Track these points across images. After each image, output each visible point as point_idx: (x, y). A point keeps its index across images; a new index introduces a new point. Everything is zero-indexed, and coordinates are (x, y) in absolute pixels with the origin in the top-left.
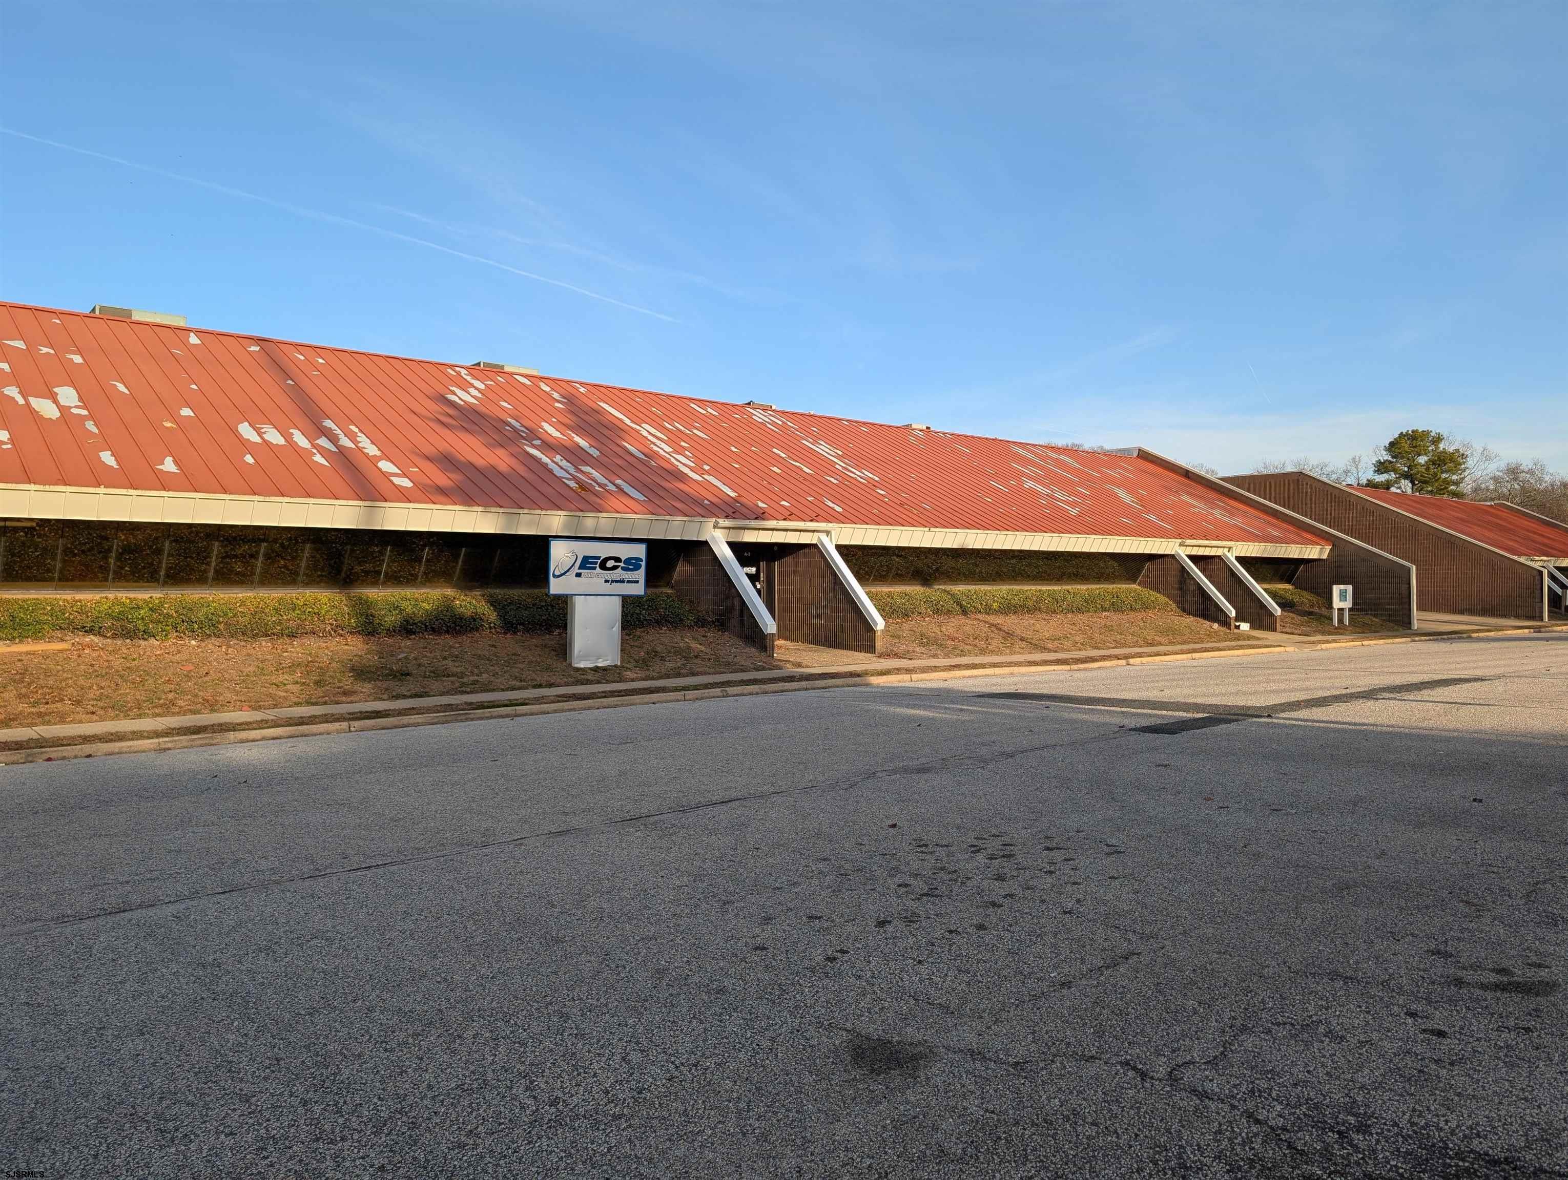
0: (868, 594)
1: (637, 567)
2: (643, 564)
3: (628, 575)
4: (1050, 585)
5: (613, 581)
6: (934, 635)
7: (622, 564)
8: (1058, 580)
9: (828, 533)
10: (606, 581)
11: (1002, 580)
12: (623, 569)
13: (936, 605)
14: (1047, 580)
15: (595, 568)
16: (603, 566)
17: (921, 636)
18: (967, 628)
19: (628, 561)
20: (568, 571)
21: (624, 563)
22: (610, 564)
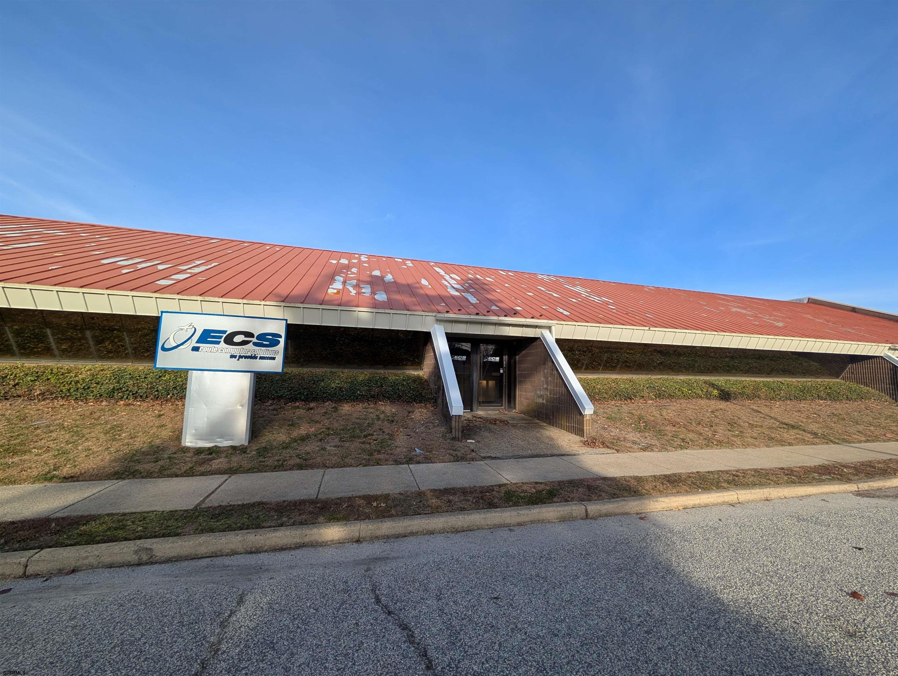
0: (580, 380)
1: (274, 343)
2: (282, 341)
3: (261, 351)
4: (762, 377)
5: (241, 357)
6: (653, 418)
7: (254, 340)
8: (768, 374)
9: (549, 328)
10: (232, 356)
11: (718, 372)
12: (255, 344)
13: (658, 390)
14: (759, 373)
15: (218, 343)
16: (229, 340)
17: (640, 419)
18: (689, 413)
19: (262, 337)
20: (182, 344)
21: (257, 338)
22: (238, 339)
